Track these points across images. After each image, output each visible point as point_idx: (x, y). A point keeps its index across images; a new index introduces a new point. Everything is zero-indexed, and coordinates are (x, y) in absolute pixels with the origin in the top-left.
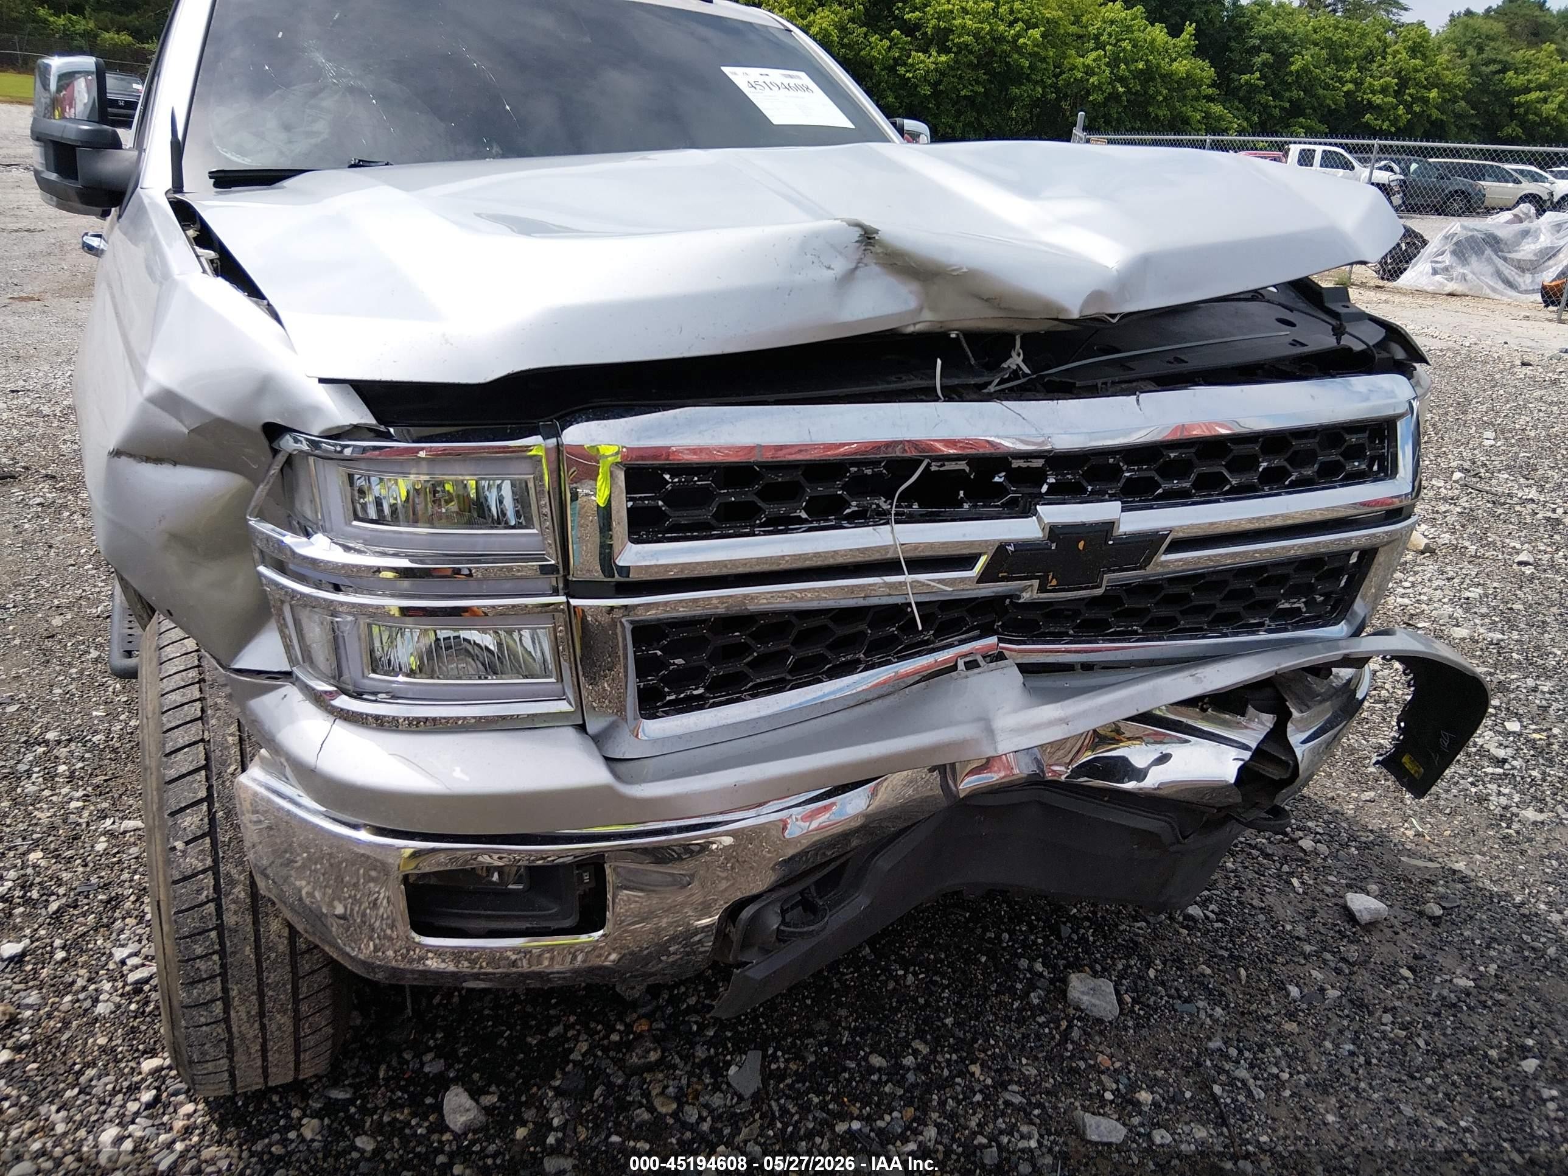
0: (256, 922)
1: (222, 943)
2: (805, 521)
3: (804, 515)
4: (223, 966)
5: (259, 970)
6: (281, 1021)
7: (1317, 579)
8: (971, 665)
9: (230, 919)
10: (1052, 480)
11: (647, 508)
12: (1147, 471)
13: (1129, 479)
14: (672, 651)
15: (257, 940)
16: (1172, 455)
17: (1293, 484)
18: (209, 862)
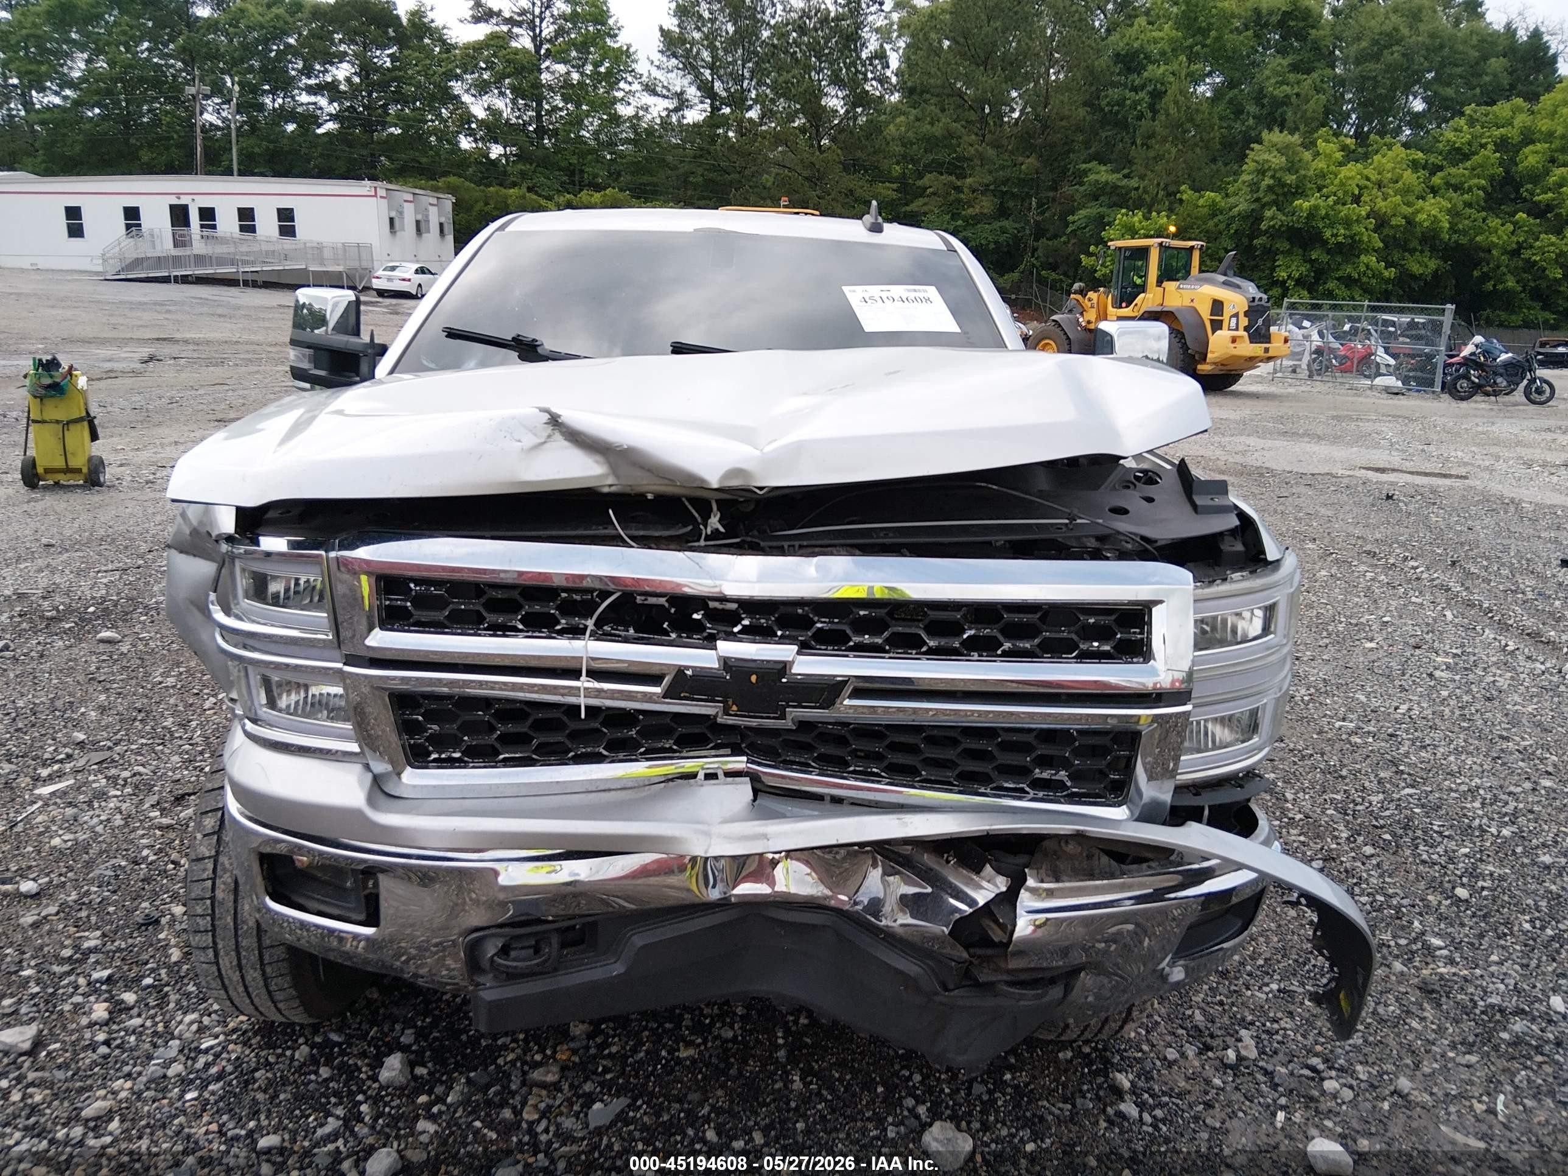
0: (236, 901)
1: (213, 910)
2: (521, 631)
3: (521, 627)
4: (213, 925)
5: (236, 935)
6: (253, 975)
7: (1072, 752)
8: (711, 776)
9: (220, 894)
10: (746, 622)
11: (399, 607)
12: (837, 624)
13: (819, 629)
14: (430, 717)
15: (236, 913)
16: (862, 613)
17: (1005, 654)
18: (213, 853)
